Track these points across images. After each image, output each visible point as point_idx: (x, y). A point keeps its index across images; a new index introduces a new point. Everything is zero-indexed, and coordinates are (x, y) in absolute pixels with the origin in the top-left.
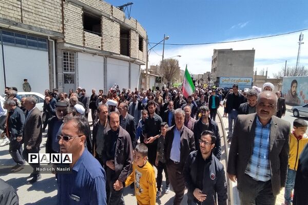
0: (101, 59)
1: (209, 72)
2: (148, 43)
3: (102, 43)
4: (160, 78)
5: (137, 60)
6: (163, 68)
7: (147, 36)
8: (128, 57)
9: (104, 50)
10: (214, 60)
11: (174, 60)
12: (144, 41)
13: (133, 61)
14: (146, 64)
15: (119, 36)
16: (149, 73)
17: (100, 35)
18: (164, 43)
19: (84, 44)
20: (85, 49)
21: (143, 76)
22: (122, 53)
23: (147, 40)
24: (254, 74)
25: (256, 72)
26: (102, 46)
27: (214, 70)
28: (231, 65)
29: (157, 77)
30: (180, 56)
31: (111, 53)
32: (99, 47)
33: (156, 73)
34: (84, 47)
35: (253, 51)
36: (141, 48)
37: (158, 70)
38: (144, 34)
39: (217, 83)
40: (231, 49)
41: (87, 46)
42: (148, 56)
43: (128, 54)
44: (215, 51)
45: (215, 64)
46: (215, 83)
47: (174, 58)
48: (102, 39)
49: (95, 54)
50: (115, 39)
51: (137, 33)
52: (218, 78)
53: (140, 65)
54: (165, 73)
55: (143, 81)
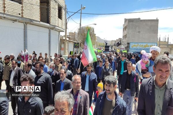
0: (21, 25)
1: (121, 39)
2: (66, 12)
3: (22, 10)
4: (78, 43)
5: (57, 27)
6: (80, 35)
7: (66, 6)
8: (48, 25)
9: (24, 17)
10: (125, 28)
11: (90, 28)
12: (63, 10)
13: (53, 28)
14: (64, 30)
15: (39, 5)
16: (68, 39)
17: (21, 3)
18: (81, 12)
19: (4, 11)
20: (5, 16)
21: (62, 41)
22: (42, 20)
23: (65, 9)
24: (159, 40)
25: (160, 38)
26: (22, 13)
27: (125, 36)
28: (139, 32)
29: (75, 43)
30: (95, 24)
31: (31, 20)
32: (19, 14)
33: (74, 39)
34: (4, 14)
35: (157, 21)
36: (60, 16)
37: (76, 36)
38: (62, 4)
39: (127, 48)
40: (139, 19)
41: (8, 13)
42: (66, 24)
43: (48, 22)
44: (126, 20)
45: (126, 32)
46: (125, 48)
47: (90, 26)
48: (22, 7)
49: (16, 21)
50: (35, 7)
51: (56, 2)
52: (128, 43)
53: (59, 32)
54: (82, 39)
55: (63, 46)
